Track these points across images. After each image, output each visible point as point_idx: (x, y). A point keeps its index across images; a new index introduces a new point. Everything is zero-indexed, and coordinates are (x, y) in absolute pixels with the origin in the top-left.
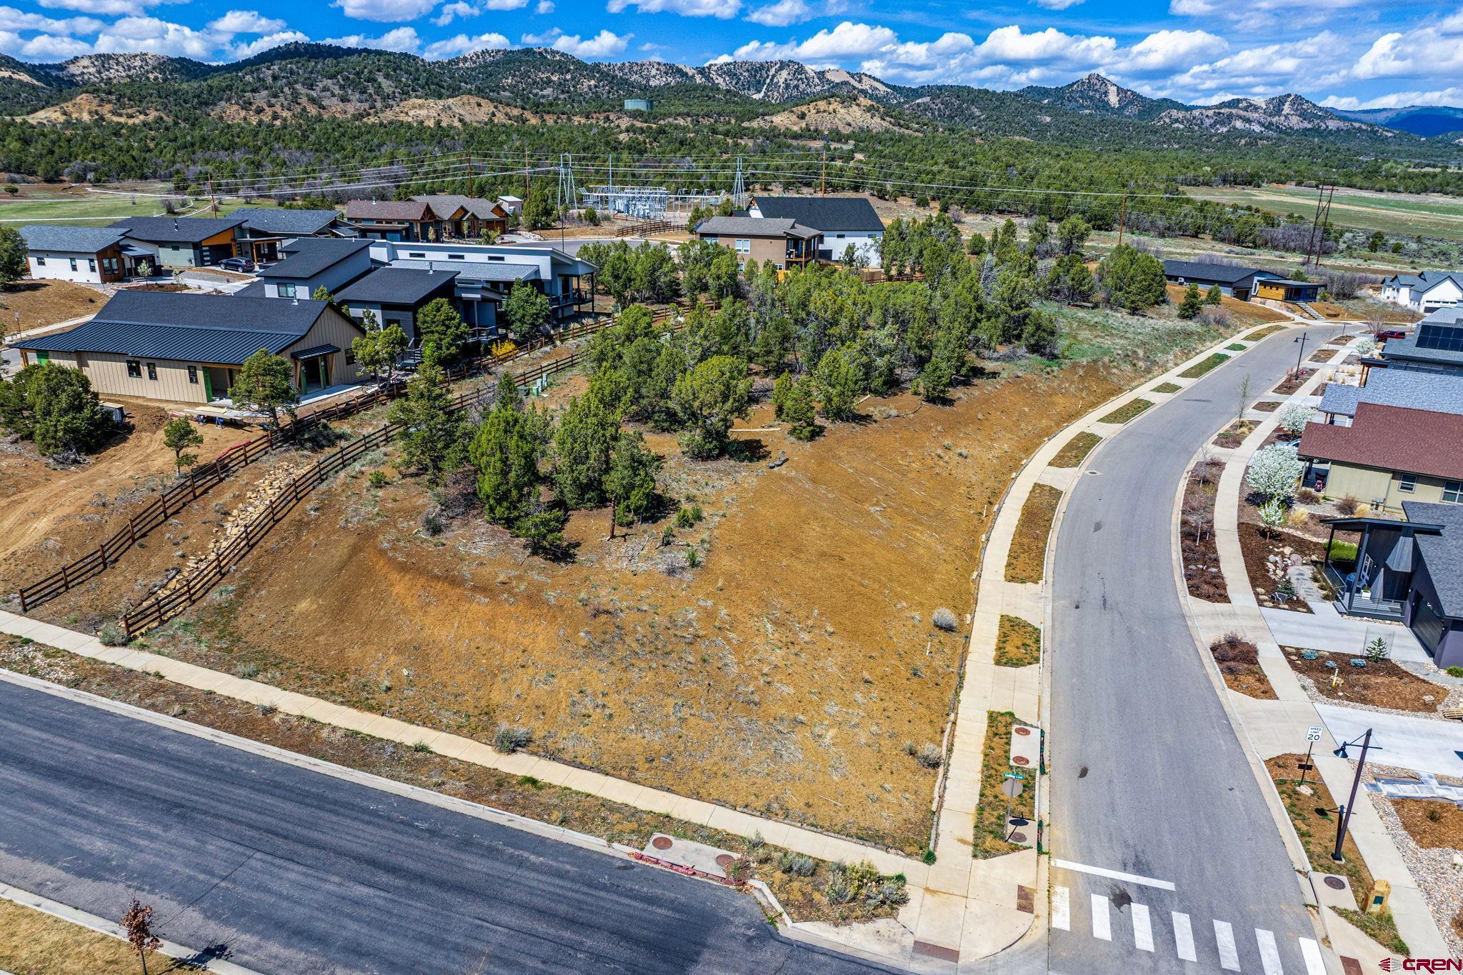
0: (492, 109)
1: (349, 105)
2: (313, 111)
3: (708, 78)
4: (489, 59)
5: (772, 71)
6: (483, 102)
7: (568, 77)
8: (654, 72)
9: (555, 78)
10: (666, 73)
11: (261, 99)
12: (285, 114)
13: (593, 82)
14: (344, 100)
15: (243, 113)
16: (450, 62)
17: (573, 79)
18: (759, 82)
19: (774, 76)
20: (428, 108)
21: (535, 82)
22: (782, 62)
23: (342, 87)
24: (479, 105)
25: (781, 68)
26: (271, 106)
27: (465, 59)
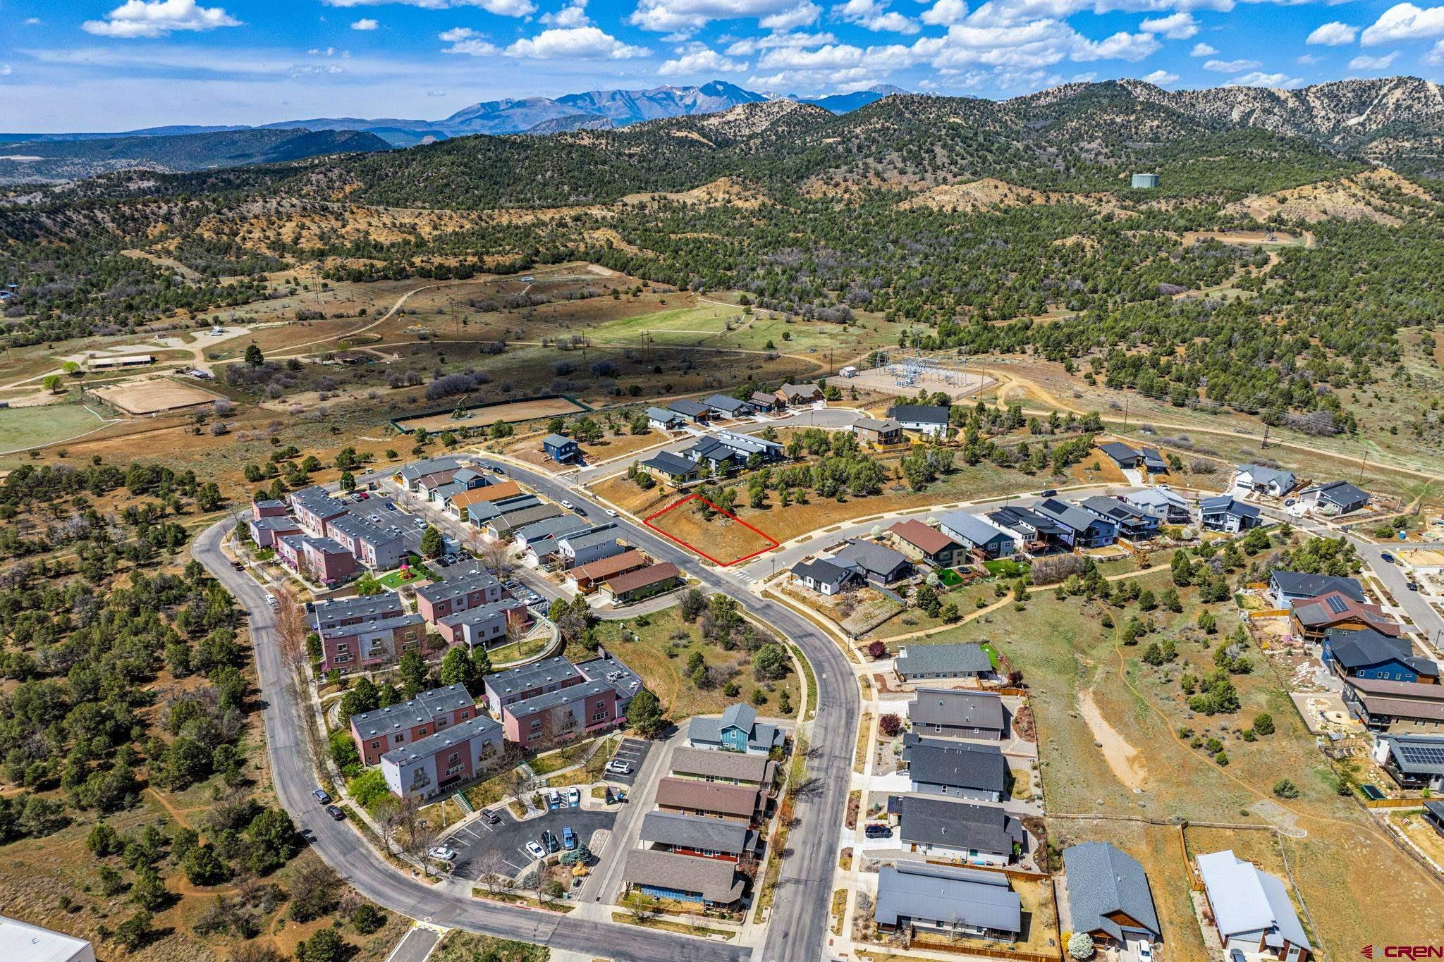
0: (1006, 191)
1: (904, 177)
2: (876, 183)
3: (1303, 101)
4: (1070, 92)
5: (1385, 90)
6: (1000, 184)
7: (1132, 118)
8: (1241, 97)
9: (1118, 120)
10: (1255, 98)
11: (838, 175)
12: (854, 188)
13: (1156, 123)
14: (902, 172)
15: (824, 188)
16: (1032, 98)
17: (1136, 120)
18: (1364, 103)
19: (1385, 95)
20: (952, 193)
21: (1098, 125)
22: (1399, 79)
23: (904, 160)
24: (996, 187)
25: (1396, 87)
26: (845, 180)
27: (1047, 94)
